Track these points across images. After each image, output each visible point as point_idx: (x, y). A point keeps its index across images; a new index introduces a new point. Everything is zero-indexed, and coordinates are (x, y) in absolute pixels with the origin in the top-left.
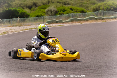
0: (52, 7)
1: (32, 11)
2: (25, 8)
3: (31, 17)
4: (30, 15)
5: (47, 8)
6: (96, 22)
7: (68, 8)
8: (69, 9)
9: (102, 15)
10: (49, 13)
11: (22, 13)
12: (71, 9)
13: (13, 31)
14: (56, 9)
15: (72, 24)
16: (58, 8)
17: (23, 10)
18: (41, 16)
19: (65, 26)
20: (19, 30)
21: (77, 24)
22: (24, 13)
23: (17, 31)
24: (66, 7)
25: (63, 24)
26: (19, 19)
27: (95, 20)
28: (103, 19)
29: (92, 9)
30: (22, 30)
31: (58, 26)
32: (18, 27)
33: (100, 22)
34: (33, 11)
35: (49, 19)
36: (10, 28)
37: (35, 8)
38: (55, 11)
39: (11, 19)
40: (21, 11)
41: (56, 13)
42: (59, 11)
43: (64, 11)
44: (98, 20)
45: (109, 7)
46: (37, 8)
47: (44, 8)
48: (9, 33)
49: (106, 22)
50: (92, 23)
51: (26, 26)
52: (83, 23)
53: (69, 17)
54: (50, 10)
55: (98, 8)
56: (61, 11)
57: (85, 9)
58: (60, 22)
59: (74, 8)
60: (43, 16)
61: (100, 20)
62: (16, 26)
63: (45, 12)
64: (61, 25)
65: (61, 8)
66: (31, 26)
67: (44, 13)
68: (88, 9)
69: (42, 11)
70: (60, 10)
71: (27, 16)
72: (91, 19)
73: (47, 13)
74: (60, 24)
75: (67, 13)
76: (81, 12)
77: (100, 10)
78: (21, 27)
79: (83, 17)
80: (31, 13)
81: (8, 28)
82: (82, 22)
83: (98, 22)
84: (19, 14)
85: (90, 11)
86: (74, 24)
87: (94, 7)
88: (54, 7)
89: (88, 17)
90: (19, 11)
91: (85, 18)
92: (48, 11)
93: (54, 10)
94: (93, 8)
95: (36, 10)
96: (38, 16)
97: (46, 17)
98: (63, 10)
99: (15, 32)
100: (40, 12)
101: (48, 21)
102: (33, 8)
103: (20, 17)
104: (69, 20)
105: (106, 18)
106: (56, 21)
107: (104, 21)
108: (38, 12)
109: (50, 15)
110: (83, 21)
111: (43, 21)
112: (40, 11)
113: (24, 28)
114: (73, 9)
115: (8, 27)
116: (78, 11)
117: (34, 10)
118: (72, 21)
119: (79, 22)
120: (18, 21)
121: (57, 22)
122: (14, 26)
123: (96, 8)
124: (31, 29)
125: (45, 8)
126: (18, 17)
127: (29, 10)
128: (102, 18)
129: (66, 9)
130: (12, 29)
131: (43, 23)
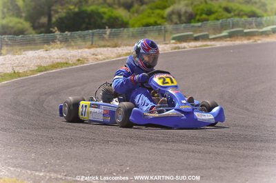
0: (181, 5)
1: (133, 13)
2: (116, 6)
3: (133, 26)
4: (131, 22)
5: (169, 6)
7: (220, 7)
10: (175, 18)
11: (111, 17)
13: (100, 57)
14: (190, 10)
15: (233, 42)
16: (195, 6)
17: (112, 12)
18: (156, 24)
19: (218, 46)
20: (113, 56)
21: (246, 42)
22: (116, 19)
23: (107, 58)
24: (215, 5)
25: (213, 43)
26: (108, 31)
30: (120, 56)
31: (201, 46)
32: (110, 49)
34: (136, 15)
35: (177, 30)
36: (92, 50)
37: (142, 8)
38: (187, 15)
39: (90, 31)
40: (109, 14)
41: (191, 18)
42: (196, 14)
43: (209, 13)
46: (145, 7)
47: (161, 7)
48: (91, 62)
51: (128, 47)
52: (259, 40)
53: (223, 27)
54: (175, 11)
56: (201, 14)
58: (205, 38)
60: (160, 24)
62: (104, 46)
63: (165, 15)
64: (207, 45)
65: (203, 6)
67: (163, 18)
68: (266, 10)
69: (158, 14)
70: (199, 12)
71: (124, 25)
73: (169, 18)
74: (205, 43)
75: (218, 19)
76: (250, 17)
78: (117, 48)
80: (130, 18)
81: (87, 50)
82: (256, 38)
84: (104, 21)
86: (238, 42)
88: (187, 5)
89: (269, 28)
90: (105, 13)
91: (261, 30)
92: (172, 13)
93: (186, 12)
95: (144, 10)
96: (147, 25)
97: (169, 27)
98: (207, 11)
99: (104, 59)
100: (152, 15)
101: (175, 36)
102: (136, 6)
103: (109, 28)
104: (225, 33)
106: (195, 35)
108: (149, 16)
109: (176, 24)
110: (258, 35)
111: (165, 37)
112: (153, 13)
113: (125, 52)
114: (232, 8)
115: (86, 48)
116: (242, 13)
117: (137, 12)
118: (231, 36)
119: (249, 39)
120: (105, 36)
121: (196, 39)
122: (100, 47)
125: (164, 8)
126: (107, 27)
127: (126, 11)
129: (213, 10)
130: (96, 53)
131: (165, 40)
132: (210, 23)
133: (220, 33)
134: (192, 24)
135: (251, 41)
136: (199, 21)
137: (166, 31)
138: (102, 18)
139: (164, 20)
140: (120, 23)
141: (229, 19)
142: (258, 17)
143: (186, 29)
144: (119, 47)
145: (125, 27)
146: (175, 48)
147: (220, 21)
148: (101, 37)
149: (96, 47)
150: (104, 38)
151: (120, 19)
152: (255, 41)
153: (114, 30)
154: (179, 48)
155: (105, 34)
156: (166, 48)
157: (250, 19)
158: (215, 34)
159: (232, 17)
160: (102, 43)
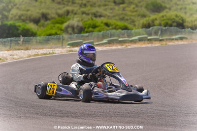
0: (75, 21)
1: (40, 26)
2: (28, 22)
3: (40, 36)
4: (38, 33)
5: (66, 22)
6: (150, 45)
7: (102, 22)
8: (102, 25)
9: (159, 34)
10: (70, 30)
11: (24, 29)
12: (107, 25)
13: (15, 57)
14: (81, 24)
16: (84, 22)
17: (25, 26)
18: (56, 34)
19: (100, 49)
20: (25, 56)
21: (120, 47)
22: (28, 30)
23: (21, 58)
24: (98, 21)
26: (22, 38)
27: (149, 42)
28: (161, 40)
29: (141, 25)
30: (30, 57)
32: (23, 51)
33: (157, 44)
34: (42, 28)
35: (71, 39)
36: (10, 52)
37: (46, 23)
38: (79, 28)
39: (9, 39)
40: (22, 27)
41: (81, 30)
42: (85, 28)
43: (94, 27)
44: (154, 42)
45: (170, 22)
46: (48, 22)
47: (60, 22)
49: (166, 44)
50: (144, 46)
51: (36, 50)
52: (129, 46)
53: (104, 37)
54: (70, 25)
55: (151, 23)
56: (88, 28)
57: (130, 24)
59: (112, 23)
61: (156, 42)
62: (19, 49)
63: (63, 28)
65: (90, 22)
66: (44, 50)
67: (61, 30)
68: (135, 25)
69: (58, 27)
70: (87, 26)
71: (34, 35)
72: (140, 40)
73: (66, 30)
75: (100, 31)
76: (123, 29)
77: (154, 25)
78: (28, 51)
79: (128, 37)
80: (38, 30)
82: (127, 44)
83: (154, 45)
84: (19, 32)
85: (138, 28)
86: (114, 47)
87: (145, 22)
88: (78, 21)
89: (136, 38)
90: (20, 26)
91: (130, 39)
92: (68, 27)
93: (78, 26)
94: (143, 23)
95: (47, 25)
96: (50, 35)
97: (66, 36)
98: (93, 25)
99: (19, 59)
100: (54, 28)
101: (70, 42)
102: (42, 21)
103: (23, 36)
104: (105, 41)
105: (167, 39)
106: (84, 42)
107: (164, 43)
108: (51, 28)
109: (71, 34)
110: (128, 43)
111: (62, 43)
112: (54, 26)
113: (33, 54)
114: (110, 24)
115: (6, 50)
116: (118, 27)
117: (43, 26)
118: (109, 43)
119: (122, 45)
120: (19, 42)
122: (16, 50)
123: (148, 23)
124: (45, 54)
125: (62, 23)
127: (35, 25)
128: (158, 38)
129: (97, 24)
130: (13, 54)
131: (62, 46)
132: (95, 33)
133: (102, 40)
134: (82, 34)
135: (123, 47)
136: (87, 32)
137: (63, 40)
138: (18, 30)
139: (62, 32)
140: (30, 33)
141: (108, 31)
142: (129, 30)
143: (78, 38)
144: (30, 50)
145: (34, 36)
146: (70, 51)
147: (102, 33)
148: (17, 43)
149: (13, 50)
150: (18, 44)
151: (31, 31)
152: (127, 47)
153: (26, 38)
154: (72, 51)
155: (20, 41)
156: (63, 51)
157: (123, 31)
158: (98, 42)
159: (110, 29)
160: (17, 47)
